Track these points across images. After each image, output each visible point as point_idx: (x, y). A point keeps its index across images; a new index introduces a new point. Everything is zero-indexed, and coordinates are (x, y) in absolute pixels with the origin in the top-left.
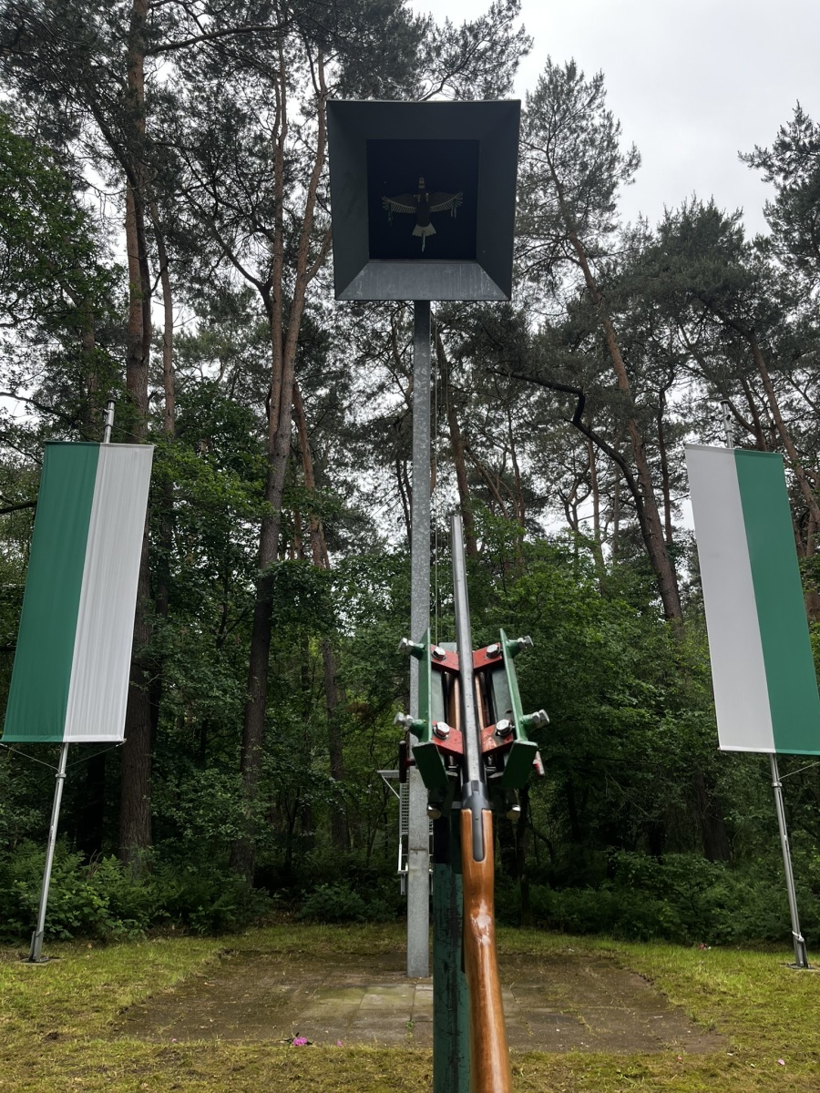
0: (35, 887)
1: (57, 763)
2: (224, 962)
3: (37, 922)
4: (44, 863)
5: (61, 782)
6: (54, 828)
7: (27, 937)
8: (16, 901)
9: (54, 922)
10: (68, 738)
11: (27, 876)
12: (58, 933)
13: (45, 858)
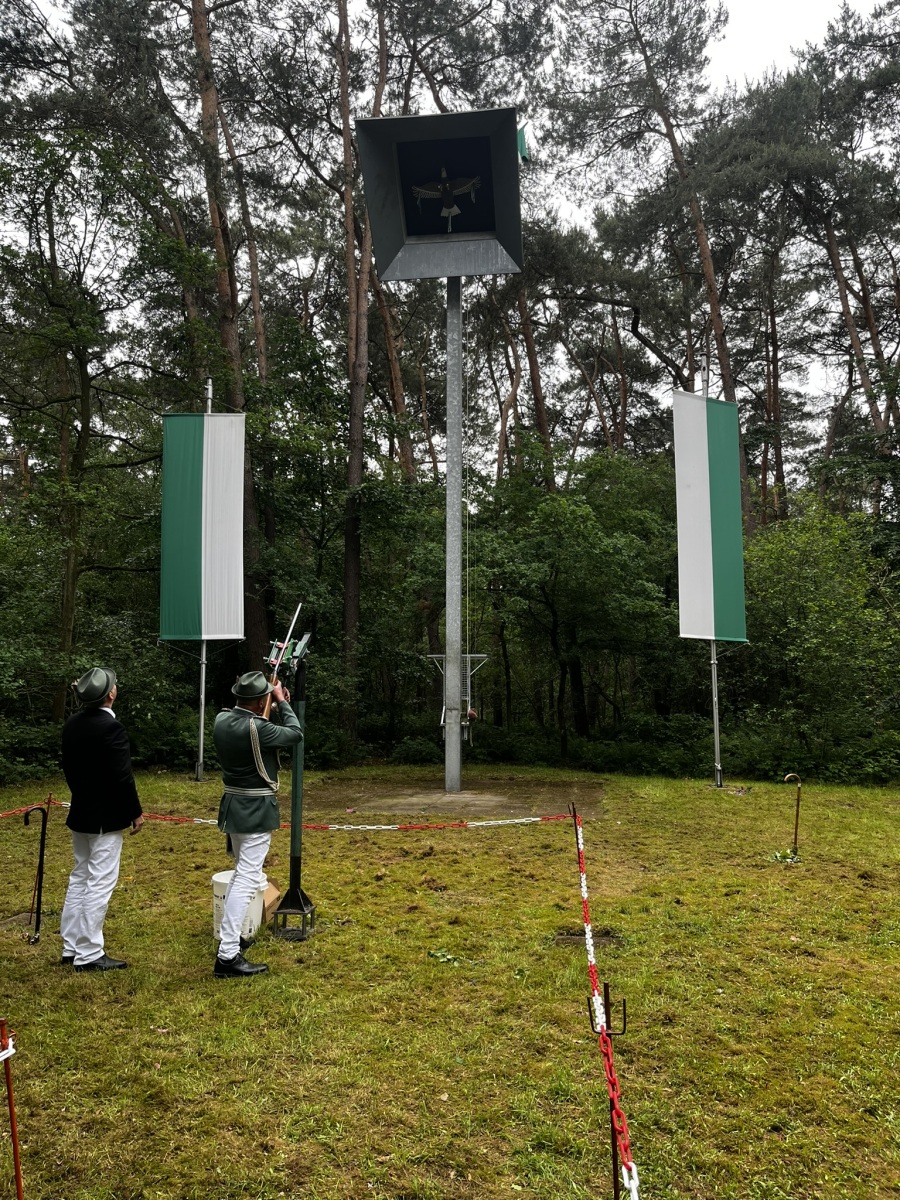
0: (196, 736)
1: (200, 655)
2: (325, 783)
3: (198, 757)
4: (199, 721)
5: (204, 666)
6: (203, 697)
7: (192, 768)
8: (183, 745)
9: (210, 758)
10: (205, 637)
11: (188, 729)
12: (213, 765)
13: (199, 718)
